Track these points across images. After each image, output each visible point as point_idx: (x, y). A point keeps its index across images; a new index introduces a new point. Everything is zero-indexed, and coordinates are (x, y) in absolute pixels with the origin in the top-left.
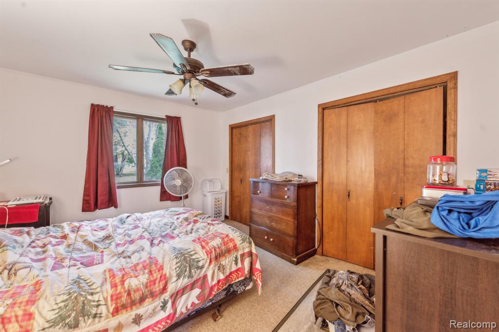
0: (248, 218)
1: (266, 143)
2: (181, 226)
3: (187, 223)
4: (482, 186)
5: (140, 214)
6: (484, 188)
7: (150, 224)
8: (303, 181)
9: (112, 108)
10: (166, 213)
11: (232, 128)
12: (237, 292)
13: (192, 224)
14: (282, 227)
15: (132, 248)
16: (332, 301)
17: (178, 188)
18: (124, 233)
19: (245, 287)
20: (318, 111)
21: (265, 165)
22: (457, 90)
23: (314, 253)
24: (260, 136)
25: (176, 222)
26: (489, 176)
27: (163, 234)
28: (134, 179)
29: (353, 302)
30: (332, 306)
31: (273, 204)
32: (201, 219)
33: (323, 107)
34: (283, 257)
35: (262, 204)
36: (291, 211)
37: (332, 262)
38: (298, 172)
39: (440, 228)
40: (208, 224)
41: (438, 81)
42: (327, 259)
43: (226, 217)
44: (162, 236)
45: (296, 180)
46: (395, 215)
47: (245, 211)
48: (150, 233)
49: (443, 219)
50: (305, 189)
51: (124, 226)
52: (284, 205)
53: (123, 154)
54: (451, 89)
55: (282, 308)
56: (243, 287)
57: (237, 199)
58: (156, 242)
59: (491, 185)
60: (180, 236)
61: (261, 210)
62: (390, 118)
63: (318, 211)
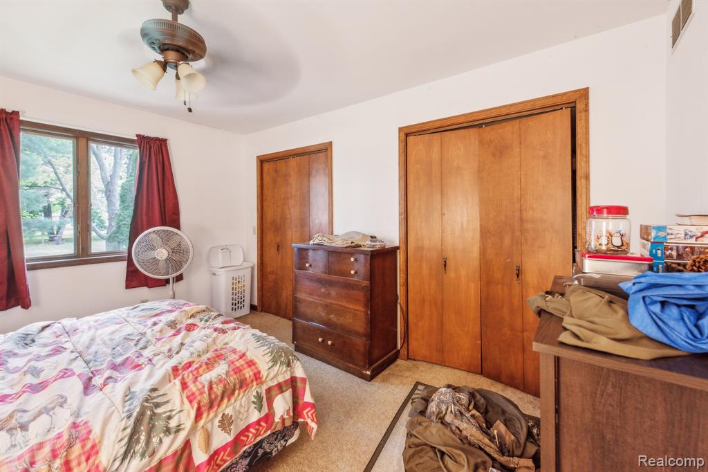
0: (290, 307)
1: (318, 187)
2: (159, 340)
3: (173, 332)
4: (659, 252)
5: (74, 320)
6: (662, 254)
7: (93, 340)
8: (378, 245)
9: (16, 113)
10: (133, 313)
11: (263, 161)
12: (271, 453)
13: (183, 333)
14: (347, 320)
15: (37, 401)
16: (434, 448)
17: (162, 265)
18: (25, 369)
19: (286, 441)
20: (399, 137)
21: (317, 220)
22: (588, 113)
23: (396, 357)
24: (309, 175)
25: (149, 332)
26: (670, 236)
27: (119, 360)
28: (68, 249)
29: (466, 444)
30: (436, 458)
31: (331, 284)
32: (203, 322)
33: (407, 131)
34: (348, 370)
35: (314, 285)
36: (360, 295)
37: (423, 369)
38: (370, 231)
39: (651, 336)
40: (216, 330)
41: (565, 100)
42: (414, 365)
43: (253, 308)
44: (114, 367)
45: (367, 245)
46: (554, 308)
47: (284, 296)
48: (87, 362)
49: (657, 321)
50: (382, 259)
51: (30, 349)
52: (349, 286)
53: (62, 204)
54: (581, 112)
55: (351, 467)
56: (282, 442)
57: (271, 277)
58: (98, 381)
59: (672, 249)
60: (154, 362)
61: (311, 294)
62: (500, 151)
63: (400, 291)
